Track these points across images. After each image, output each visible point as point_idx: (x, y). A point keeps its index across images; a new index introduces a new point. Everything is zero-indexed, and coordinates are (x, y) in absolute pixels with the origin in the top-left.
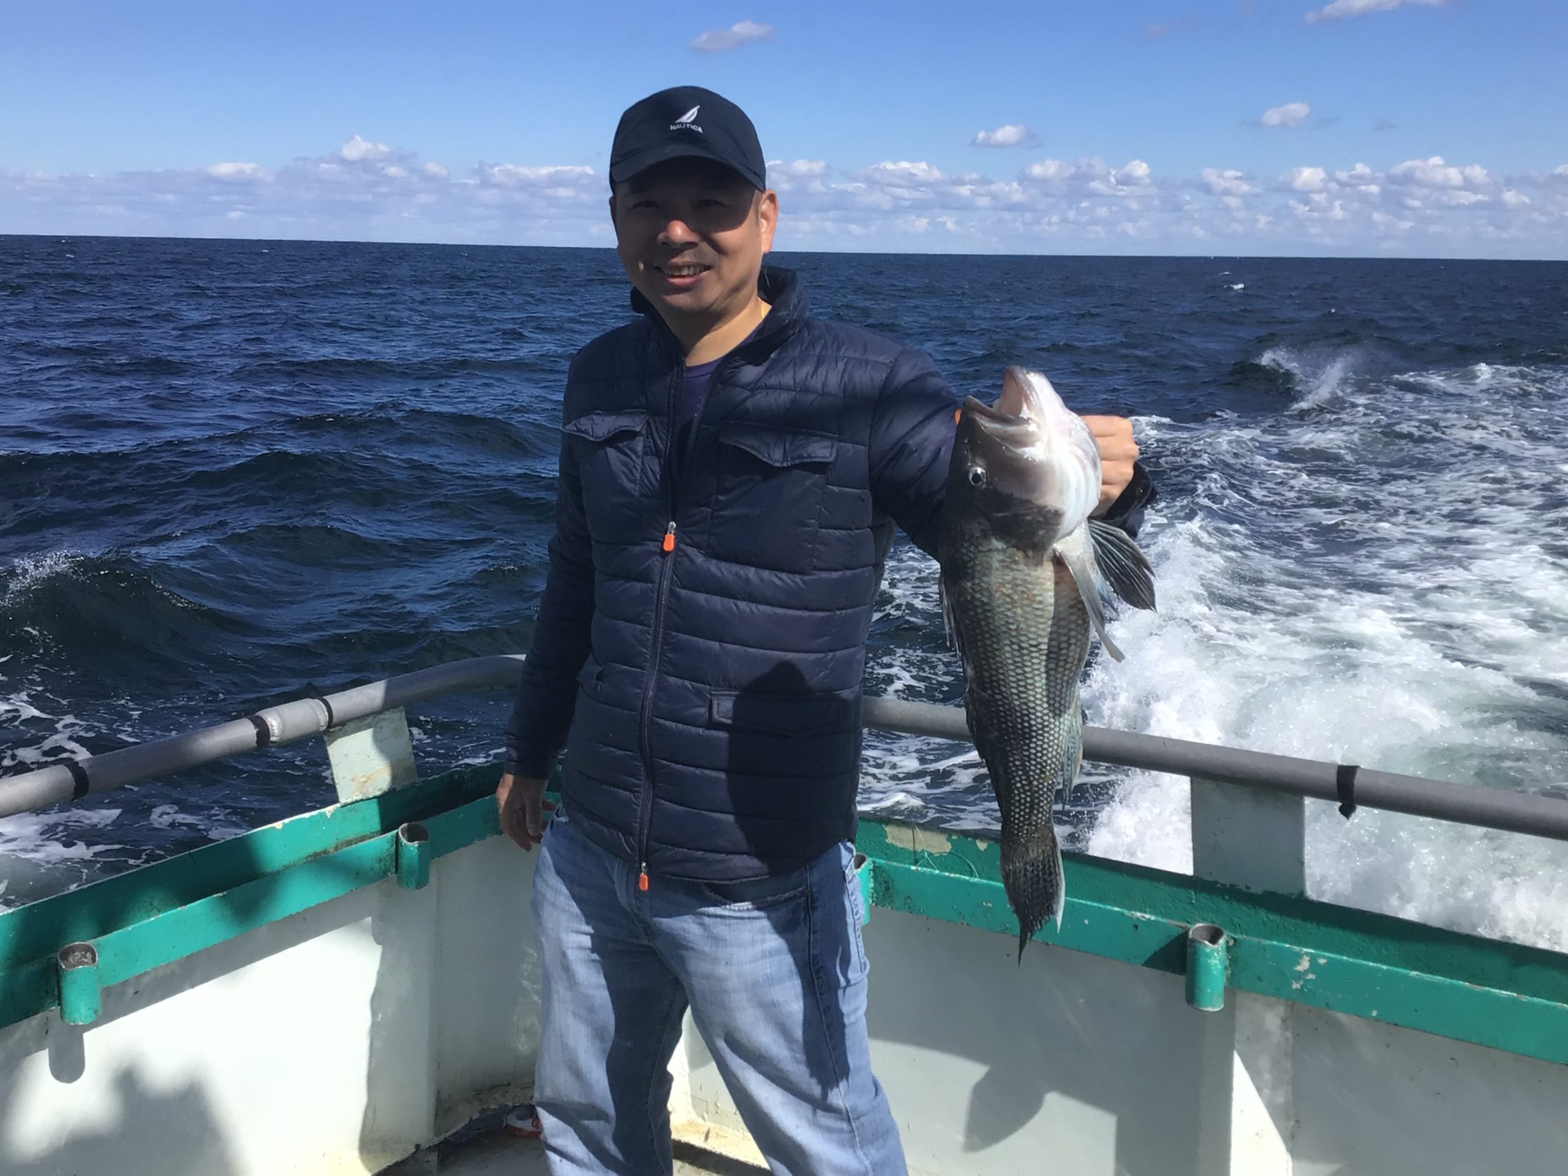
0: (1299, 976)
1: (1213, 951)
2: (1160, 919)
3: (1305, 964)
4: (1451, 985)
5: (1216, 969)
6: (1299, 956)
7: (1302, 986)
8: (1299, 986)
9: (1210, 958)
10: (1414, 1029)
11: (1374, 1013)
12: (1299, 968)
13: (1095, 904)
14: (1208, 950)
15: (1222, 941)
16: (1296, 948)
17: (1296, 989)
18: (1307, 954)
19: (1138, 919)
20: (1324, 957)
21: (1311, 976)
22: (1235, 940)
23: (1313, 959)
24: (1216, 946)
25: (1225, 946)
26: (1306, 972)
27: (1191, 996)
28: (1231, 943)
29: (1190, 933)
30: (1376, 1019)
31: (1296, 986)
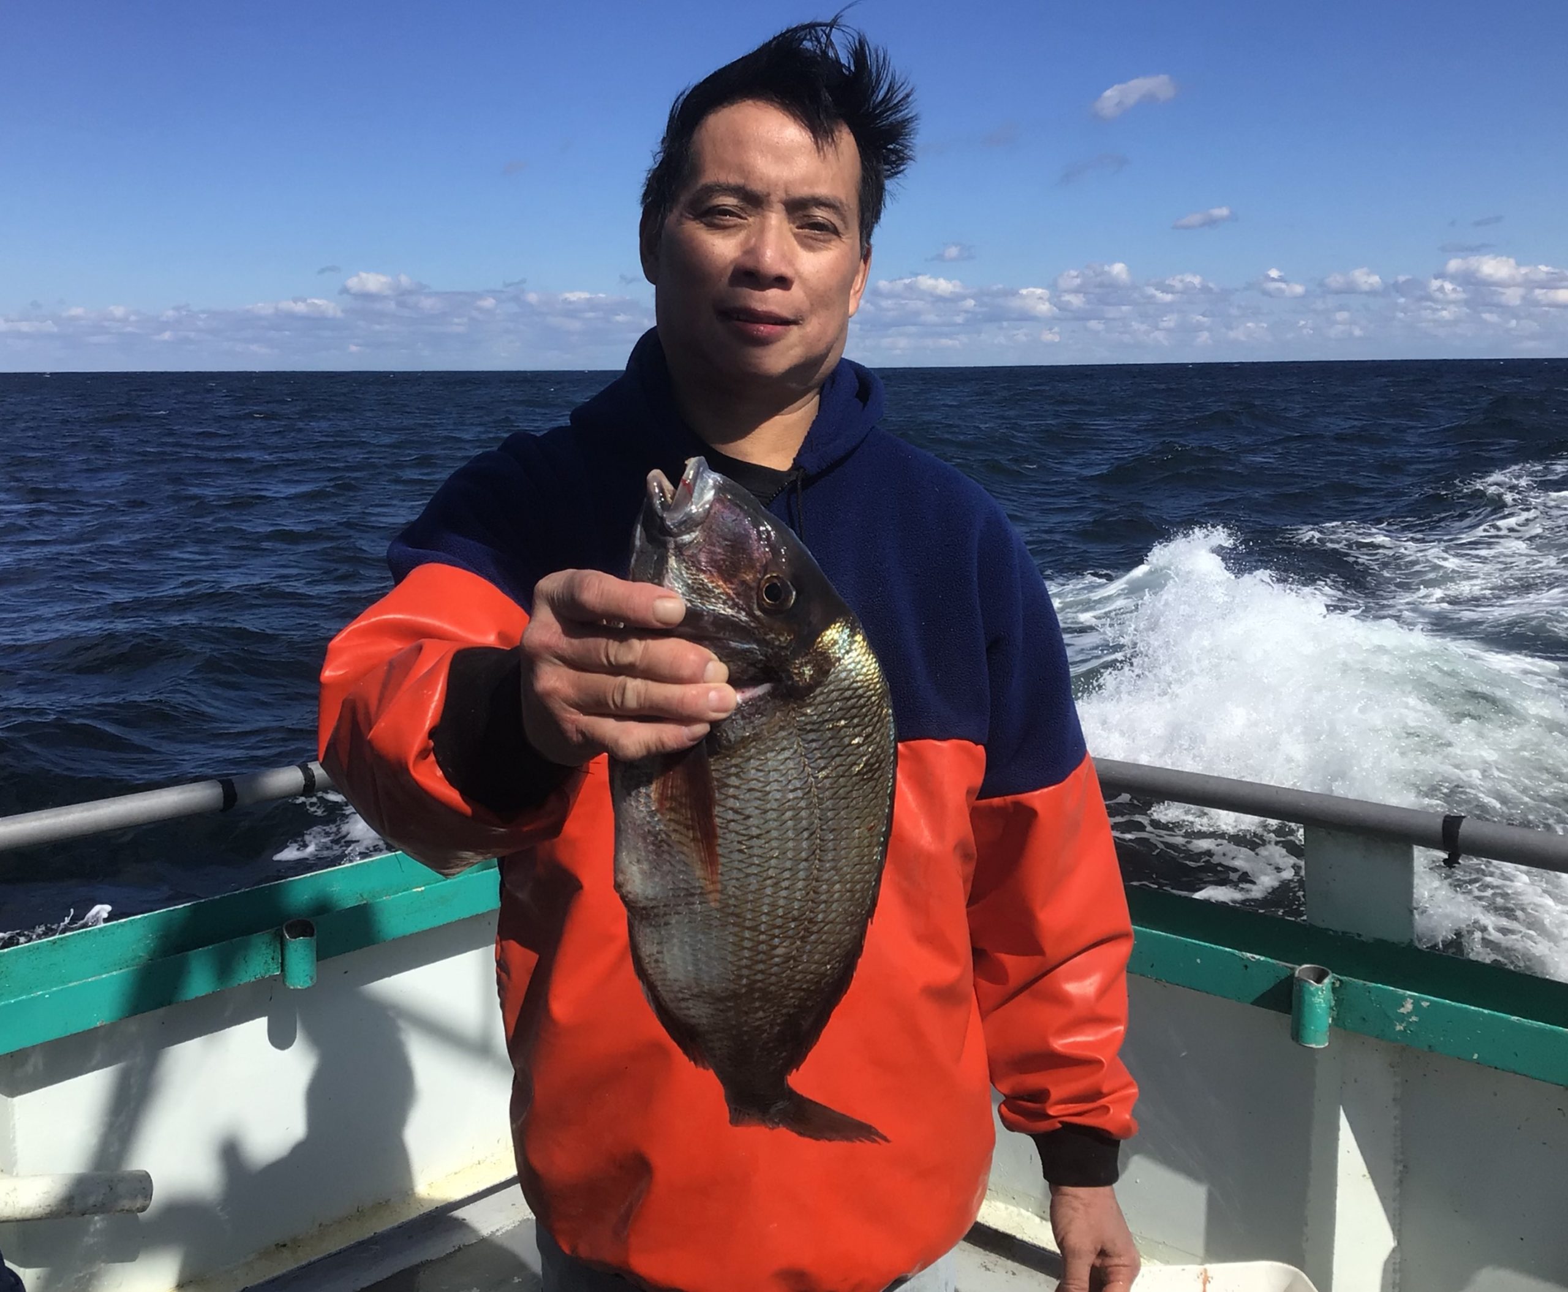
0: (1402, 1018)
1: (1317, 989)
2: (1269, 960)
3: (1409, 1006)
4: (1552, 1031)
5: (1320, 1007)
6: (1404, 998)
7: (1404, 1027)
8: (1402, 1028)
9: (1314, 996)
10: (1515, 1073)
11: (1476, 1056)
12: (1402, 1010)
13: (1207, 944)
14: (1312, 989)
15: (1326, 981)
16: (1401, 991)
17: (1400, 1031)
18: (1411, 997)
19: (1248, 958)
20: (1427, 1000)
21: (1414, 1019)
22: (1341, 981)
23: (1416, 1002)
24: (1320, 985)
25: (1330, 986)
26: (1410, 1014)
27: (1297, 1033)
28: (1337, 984)
29: (1297, 972)
30: (1478, 1062)
31: (1399, 1028)
